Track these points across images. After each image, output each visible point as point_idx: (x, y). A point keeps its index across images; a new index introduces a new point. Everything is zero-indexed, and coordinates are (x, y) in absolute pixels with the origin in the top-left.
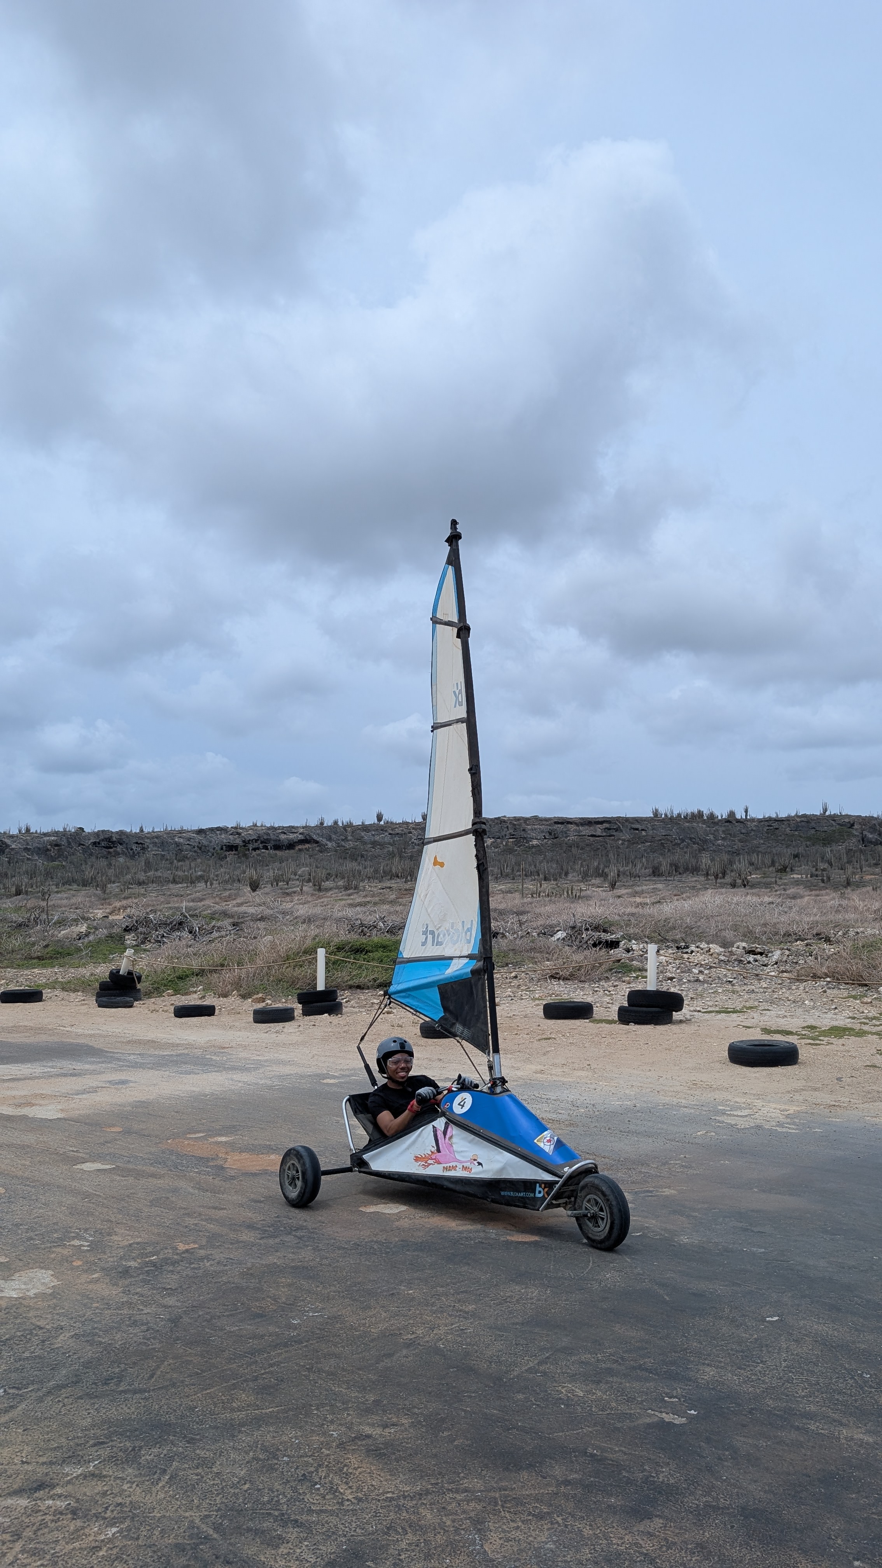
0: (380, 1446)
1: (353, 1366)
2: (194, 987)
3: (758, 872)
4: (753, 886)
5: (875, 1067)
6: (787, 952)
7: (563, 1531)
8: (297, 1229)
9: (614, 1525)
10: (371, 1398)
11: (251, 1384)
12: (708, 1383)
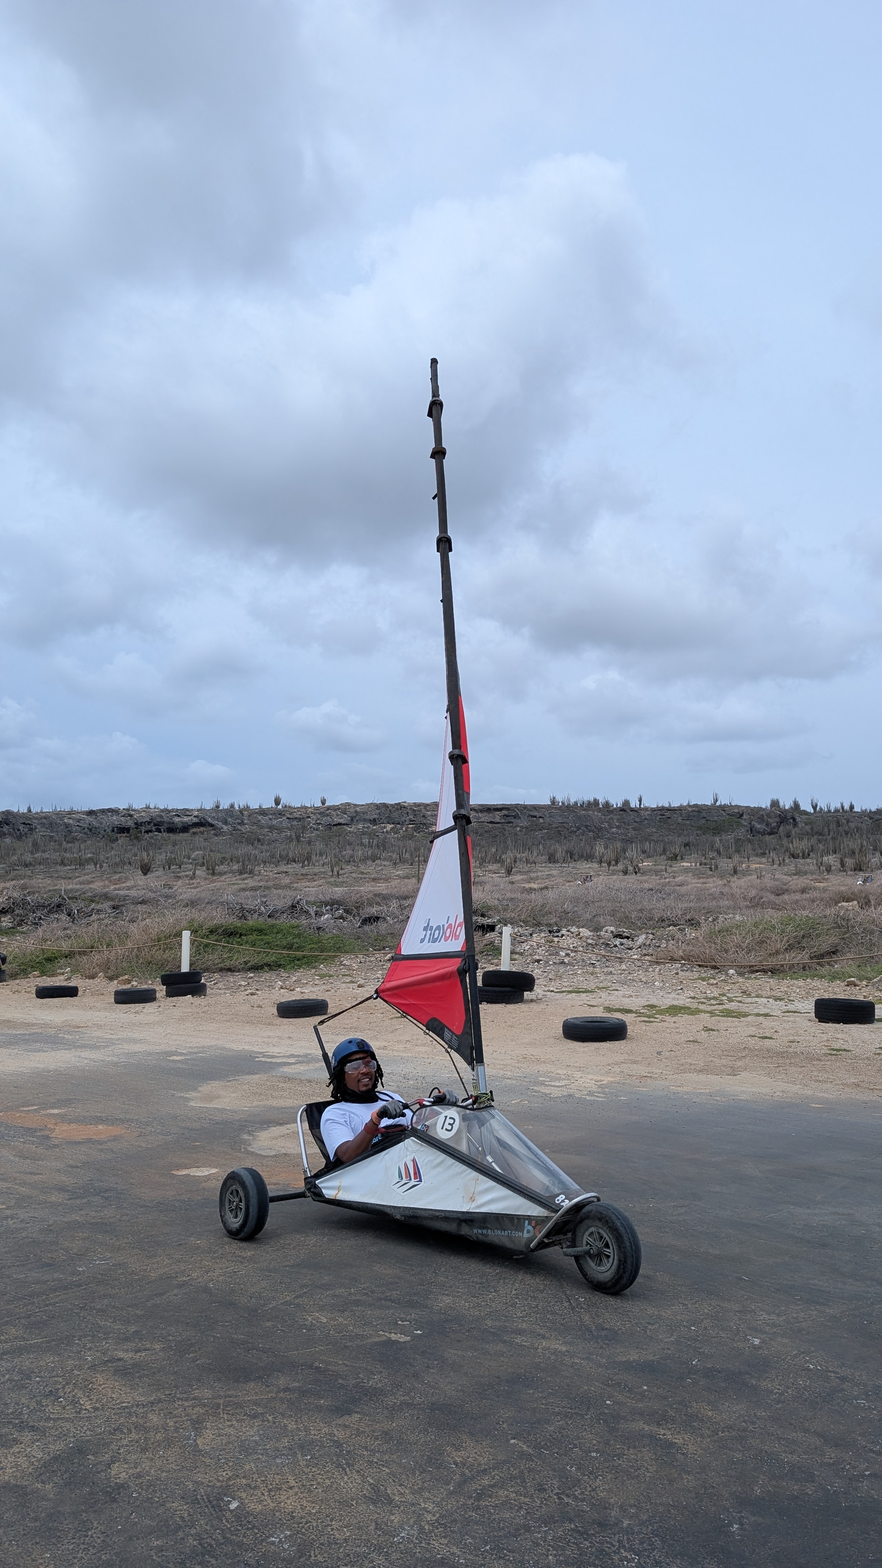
0: (129, 1367)
2: (62, 969)
3: (649, 859)
4: (644, 874)
5: (696, 1042)
6: (651, 936)
7: (270, 1427)
8: (107, 1190)
9: (317, 1420)
10: (133, 1329)
11: (23, 1321)
12: (441, 1309)
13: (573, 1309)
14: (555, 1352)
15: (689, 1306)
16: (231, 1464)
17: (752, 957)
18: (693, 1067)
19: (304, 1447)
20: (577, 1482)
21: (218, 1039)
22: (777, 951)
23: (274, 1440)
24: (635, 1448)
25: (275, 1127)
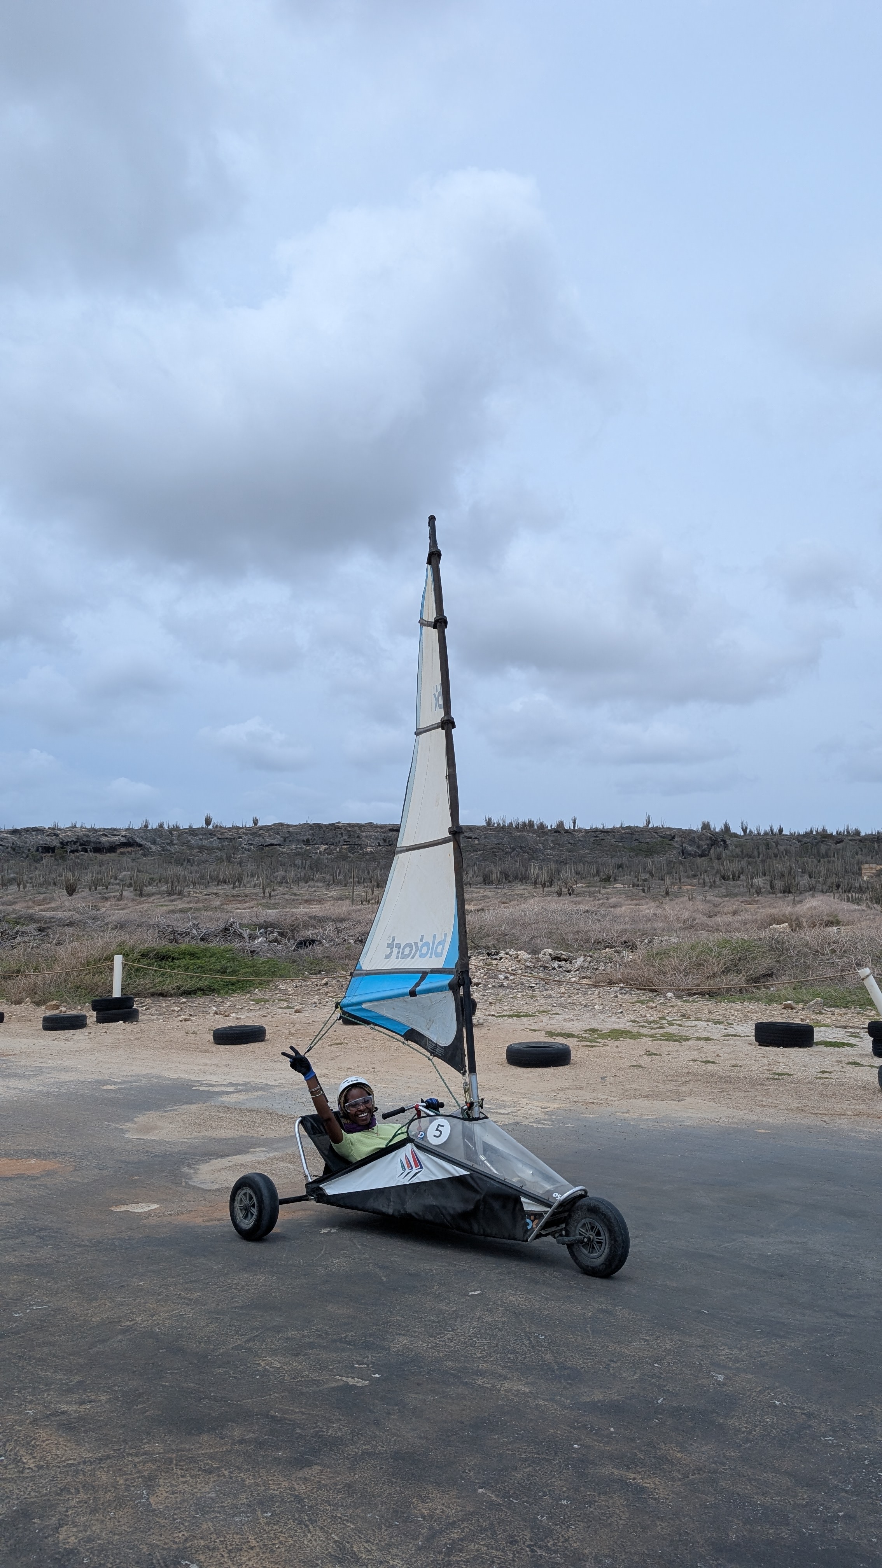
0: (74, 1420)
1: (64, 1352)
3: (583, 881)
4: (577, 895)
5: (640, 1067)
6: (589, 959)
7: (226, 1482)
8: (42, 1230)
9: (276, 1474)
10: (76, 1379)
12: (398, 1350)
13: (533, 1347)
14: (518, 1394)
15: (651, 1342)
16: (187, 1524)
17: (690, 979)
18: (638, 1093)
19: (264, 1503)
20: (549, 1533)
21: (153, 1067)
22: (714, 974)
23: (232, 1497)
24: (606, 1494)
25: (216, 1159)
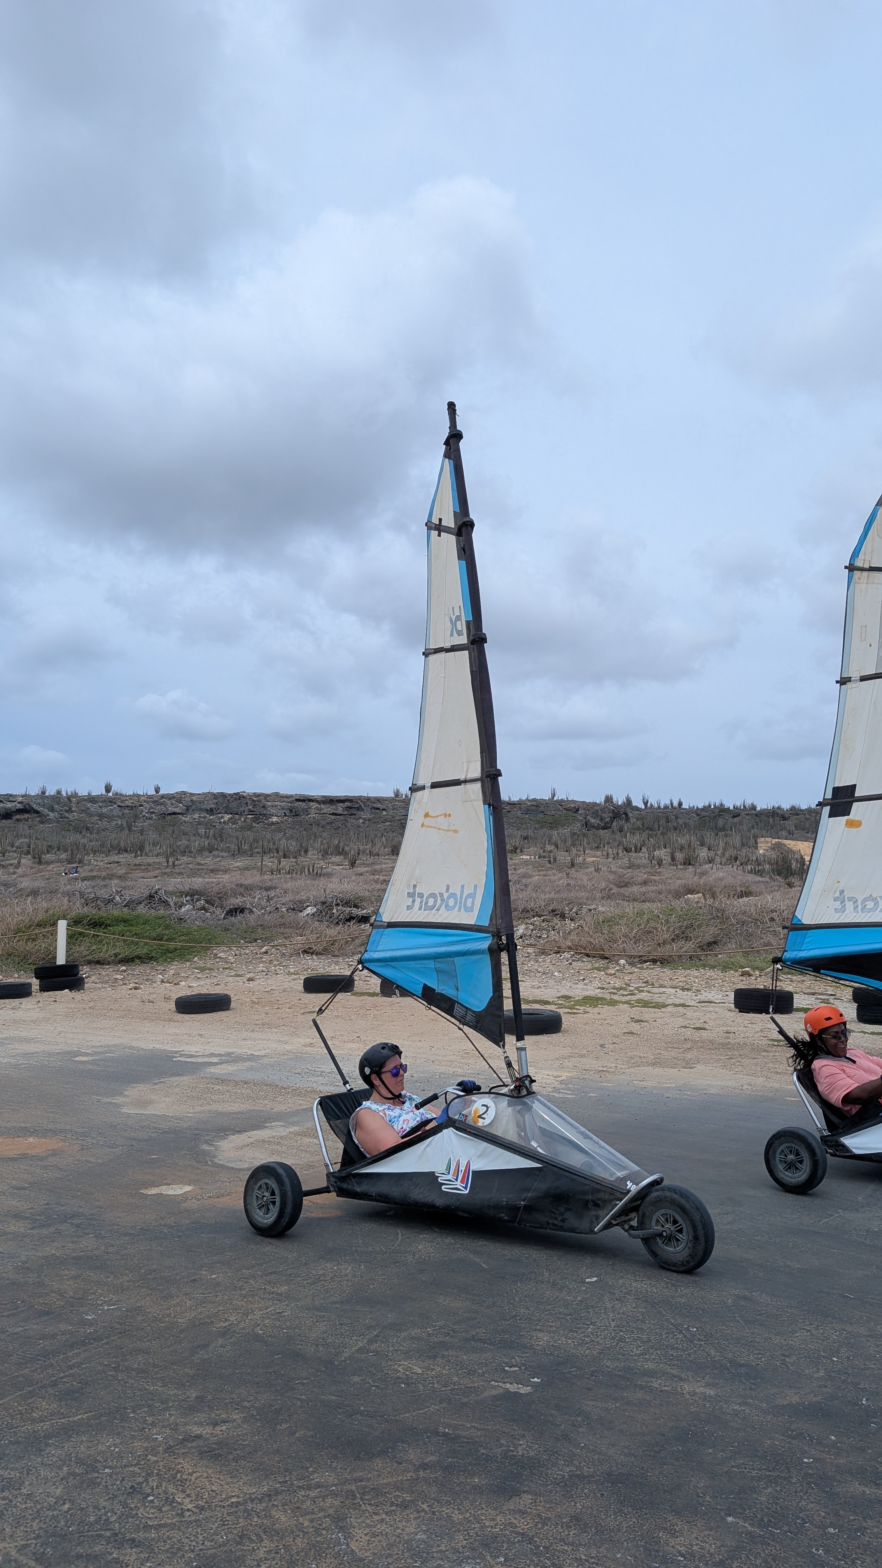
0: (214, 1446)
1: (165, 1361)
5: (633, 1033)
6: (531, 927)
7: (432, 1520)
8: (74, 1216)
11: (51, 1390)
12: (544, 1349)
15: (814, 1332)
18: (644, 1060)
21: (120, 1037)
23: (446, 1538)
25: (233, 1135)
